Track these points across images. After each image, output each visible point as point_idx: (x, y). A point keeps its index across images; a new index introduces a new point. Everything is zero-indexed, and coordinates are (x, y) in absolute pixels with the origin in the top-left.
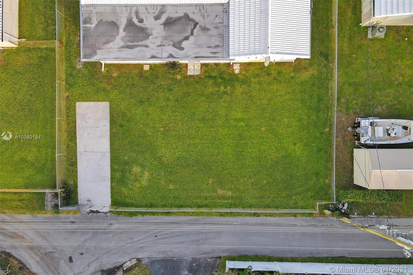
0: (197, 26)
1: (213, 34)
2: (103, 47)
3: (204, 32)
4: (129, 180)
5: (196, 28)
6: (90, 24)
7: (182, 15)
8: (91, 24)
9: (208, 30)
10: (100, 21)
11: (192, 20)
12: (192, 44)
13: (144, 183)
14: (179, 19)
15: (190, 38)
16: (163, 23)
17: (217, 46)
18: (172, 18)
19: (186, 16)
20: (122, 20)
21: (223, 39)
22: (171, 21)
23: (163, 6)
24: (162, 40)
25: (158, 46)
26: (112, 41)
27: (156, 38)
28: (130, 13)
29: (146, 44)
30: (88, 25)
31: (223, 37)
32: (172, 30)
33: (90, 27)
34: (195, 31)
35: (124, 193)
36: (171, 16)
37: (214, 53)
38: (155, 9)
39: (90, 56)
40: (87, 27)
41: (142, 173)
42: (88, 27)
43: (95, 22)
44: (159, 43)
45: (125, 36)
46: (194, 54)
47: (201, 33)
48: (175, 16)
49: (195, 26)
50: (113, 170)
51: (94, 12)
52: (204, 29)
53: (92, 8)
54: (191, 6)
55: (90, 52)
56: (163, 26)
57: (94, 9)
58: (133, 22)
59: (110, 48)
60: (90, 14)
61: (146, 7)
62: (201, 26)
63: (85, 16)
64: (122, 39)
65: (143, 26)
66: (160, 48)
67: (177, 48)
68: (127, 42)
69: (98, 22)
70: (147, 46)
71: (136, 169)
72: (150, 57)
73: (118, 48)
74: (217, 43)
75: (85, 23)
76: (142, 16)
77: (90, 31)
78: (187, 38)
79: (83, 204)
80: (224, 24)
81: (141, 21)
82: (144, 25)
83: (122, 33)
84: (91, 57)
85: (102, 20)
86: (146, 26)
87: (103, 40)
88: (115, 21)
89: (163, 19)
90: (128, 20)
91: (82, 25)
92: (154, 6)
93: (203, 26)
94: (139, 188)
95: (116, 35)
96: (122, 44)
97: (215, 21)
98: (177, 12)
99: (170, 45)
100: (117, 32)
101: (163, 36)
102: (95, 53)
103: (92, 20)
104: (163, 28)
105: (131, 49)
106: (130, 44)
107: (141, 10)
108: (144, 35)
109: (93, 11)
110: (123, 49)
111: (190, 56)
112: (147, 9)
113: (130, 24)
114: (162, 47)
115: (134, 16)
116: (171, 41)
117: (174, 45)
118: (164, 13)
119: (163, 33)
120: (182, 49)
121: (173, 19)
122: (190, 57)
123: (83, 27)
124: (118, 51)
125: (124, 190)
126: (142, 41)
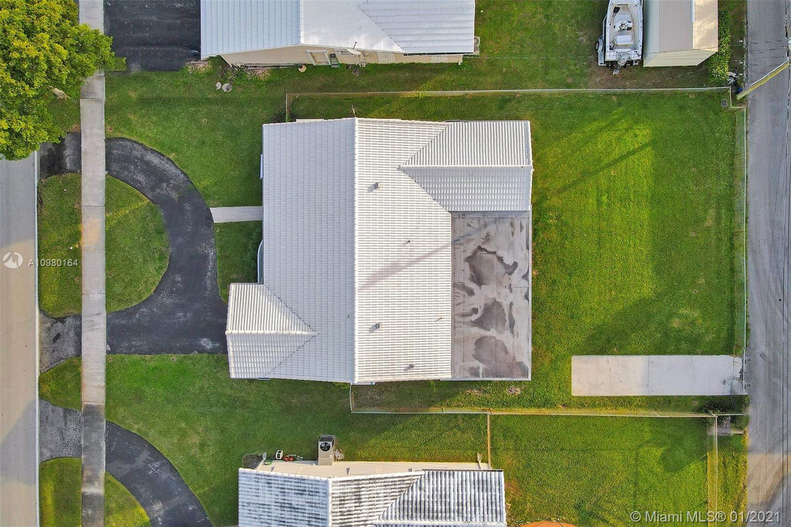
0: (482, 247)
1: (495, 229)
2: (512, 355)
3: (491, 239)
4: (692, 332)
5: (486, 248)
6: (479, 369)
7: (467, 264)
8: (479, 367)
9: (488, 235)
10: (475, 358)
11: (475, 253)
12: (508, 253)
13: (696, 314)
14: (472, 267)
15: (501, 255)
16: (478, 285)
17: (512, 225)
18: (471, 275)
19: (469, 259)
20: (473, 333)
21: (502, 218)
22: (475, 276)
23: (454, 285)
24: (502, 288)
25: (511, 291)
26: (504, 344)
27: (499, 294)
28: (464, 323)
29: (509, 305)
30: (481, 371)
31: (500, 218)
32: (489, 276)
33: (483, 369)
34: (489, 249)
35: (713, 338)
36: (469, 276)
37: (522, 228)
38: (459, 295)
39: (525, 370)
40: (483, 373)
41: (681, 316)
42: (483, 371)
43: (476, 363)
44: (508, 291)
45: (497, 329)
46: (522, 250)
47: (492, 243)
48: (468, 272)
49: (484, 250)
50: (677, 352)
51: (462, 364)
52: (487, 239)
53: (457, 367)
54: (454, 253)
55: (519, 369)
56: (483, 286)
57: (457, 363)
58: (476, 320)
59: (514, 346)
60: (464, 369)
61: (456, 305)
62: (483, 243)
63: (467, 374)
64: (500, 333)
65: (482, 308)
66: (514, 290)
67: (514, 270)
68: (504, 327)
69: (477, 359)
70: (511, 304)
71: (675, 323)
72: (526, 301)
73: (513, 337)
74: (508, 224)
75: (477, 375)
76: (468, 309)
77: (489, 369)
78: (500, 259)
79: (729, 389)
80: (481, 217)
81: (475, 311)
82: (480, 307)
83: (492, 333)
84: (526, 368)
85: (473, 355)
86: (482, 305)
87: (501, 354)
88: (475, 340)
89: (473, 286)
90: (473, 326)
91: (480, 379)
92: (454, 296)
93: (482, 241)
94: (704, 320)
95: (494, 340)
96: (507, 333)
97: (476, 227)
98: (463, 270)
99: (510, 279)
100: (490, 339)
101: (497, 286)
102: (520, 364)
103: (474, 366)
104: (485, 286)
105: (516, 322)
106: (508, 323)
107: (460, 310)
108: (495, 307)
109: (461, 366)
110: (515, 332)
111: (525, 255)
112: (458, 304)
113: (479, 323)
114: (512, 287)
115: (468, 319)
116: (503, 276)
117: (510, 274)
118: (464, 285)
119: (493, 285)
120: (515, 265)
121: (473, 274)
122: (527, 255)
123: (483, 377)
124: (518, 337)
125: (708, 338)
126: (504, 310)
